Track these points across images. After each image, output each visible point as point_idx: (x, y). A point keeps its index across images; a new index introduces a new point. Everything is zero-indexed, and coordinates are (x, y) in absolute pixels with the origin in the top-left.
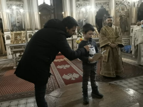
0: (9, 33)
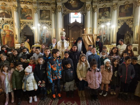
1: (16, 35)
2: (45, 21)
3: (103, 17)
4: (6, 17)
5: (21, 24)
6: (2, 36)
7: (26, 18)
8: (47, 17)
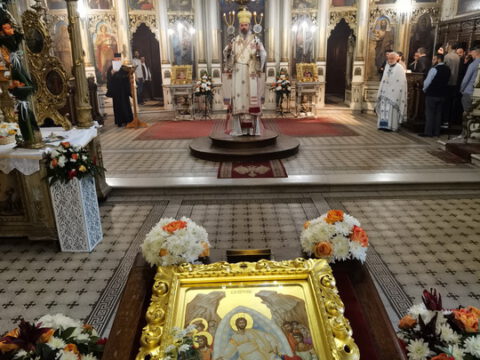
0: (169, 66)
1: (124, 47)
2: (180, 13)
3: (301, 5)
4: (102, 8)
5: (131, 20)
6: (96, 49)
7: (139, 7)
8: (184, 3)
